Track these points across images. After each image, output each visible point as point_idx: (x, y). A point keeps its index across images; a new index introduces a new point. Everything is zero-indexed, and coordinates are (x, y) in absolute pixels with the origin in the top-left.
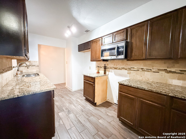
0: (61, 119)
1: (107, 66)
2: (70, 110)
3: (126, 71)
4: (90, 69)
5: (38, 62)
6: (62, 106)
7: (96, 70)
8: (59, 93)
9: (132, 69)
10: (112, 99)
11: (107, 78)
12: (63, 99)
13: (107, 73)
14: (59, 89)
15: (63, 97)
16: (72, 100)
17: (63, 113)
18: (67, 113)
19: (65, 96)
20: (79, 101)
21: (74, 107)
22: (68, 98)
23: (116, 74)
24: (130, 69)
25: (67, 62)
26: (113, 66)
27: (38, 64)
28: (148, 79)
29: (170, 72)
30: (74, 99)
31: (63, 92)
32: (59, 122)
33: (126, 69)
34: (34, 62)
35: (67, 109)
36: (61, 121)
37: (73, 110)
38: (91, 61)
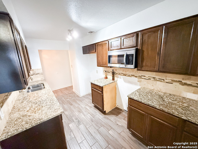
0: (71, 131)
1: (115, 71)
2: (80, 120)
3: (137, 79)
4: (97, 73)
5: (41, 70)
6: (71, 115)
7: (104, 74)
8: (67, 100)
9: (143, 77)
10: (122, 105)
11: (116, 84)
12: (72, 107)
13: (116, 78)
14: (67, 94)
15: (72, 105)
16: (81, 108)
17: (74, 124)
18: (77, 124)
19: (74, 103)
20: (88, 108)
21: (83, 116)
22: (77, 105)
23: (125, 81)
24: (140, 77)
25: (72, 65)
26: (122, 72)
27: (42, 72)
28: (160, 89)
29: (185, 84)
30: (83, 106)
31: (71, 98)
32: (70, 135)
33: (136, 77)
34: (38, 69)
35: (76, 119)
36: (72, 134)
37: (82, 121)
38: (98, 66)
